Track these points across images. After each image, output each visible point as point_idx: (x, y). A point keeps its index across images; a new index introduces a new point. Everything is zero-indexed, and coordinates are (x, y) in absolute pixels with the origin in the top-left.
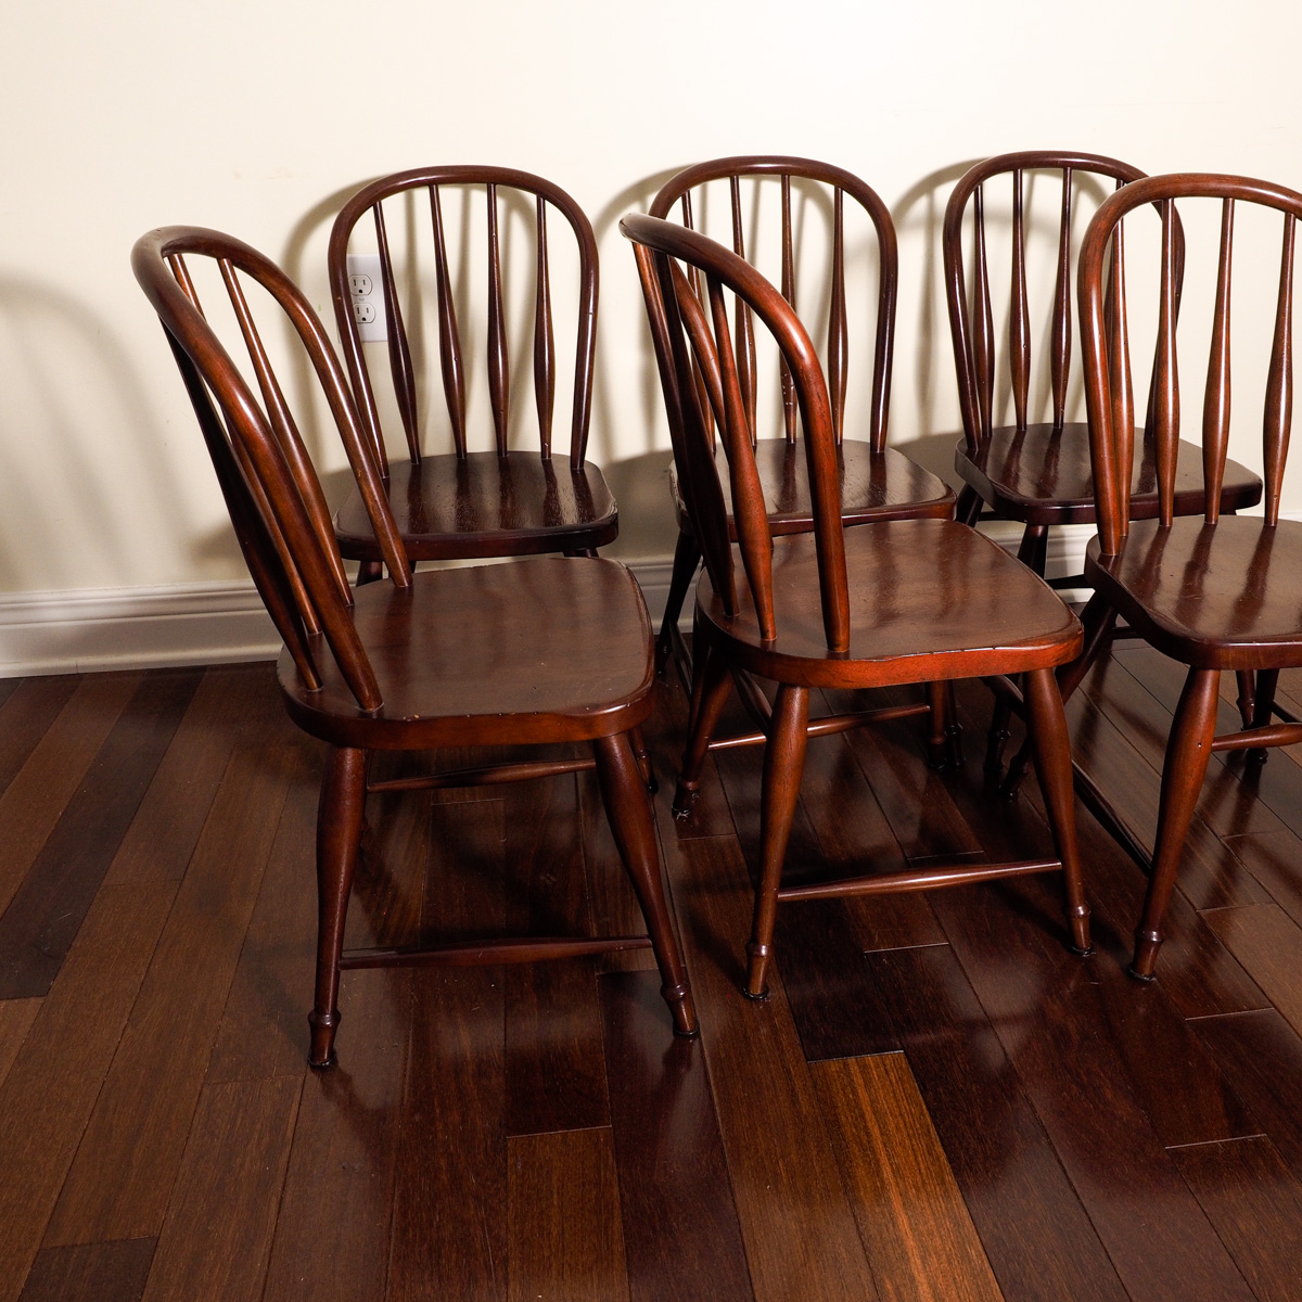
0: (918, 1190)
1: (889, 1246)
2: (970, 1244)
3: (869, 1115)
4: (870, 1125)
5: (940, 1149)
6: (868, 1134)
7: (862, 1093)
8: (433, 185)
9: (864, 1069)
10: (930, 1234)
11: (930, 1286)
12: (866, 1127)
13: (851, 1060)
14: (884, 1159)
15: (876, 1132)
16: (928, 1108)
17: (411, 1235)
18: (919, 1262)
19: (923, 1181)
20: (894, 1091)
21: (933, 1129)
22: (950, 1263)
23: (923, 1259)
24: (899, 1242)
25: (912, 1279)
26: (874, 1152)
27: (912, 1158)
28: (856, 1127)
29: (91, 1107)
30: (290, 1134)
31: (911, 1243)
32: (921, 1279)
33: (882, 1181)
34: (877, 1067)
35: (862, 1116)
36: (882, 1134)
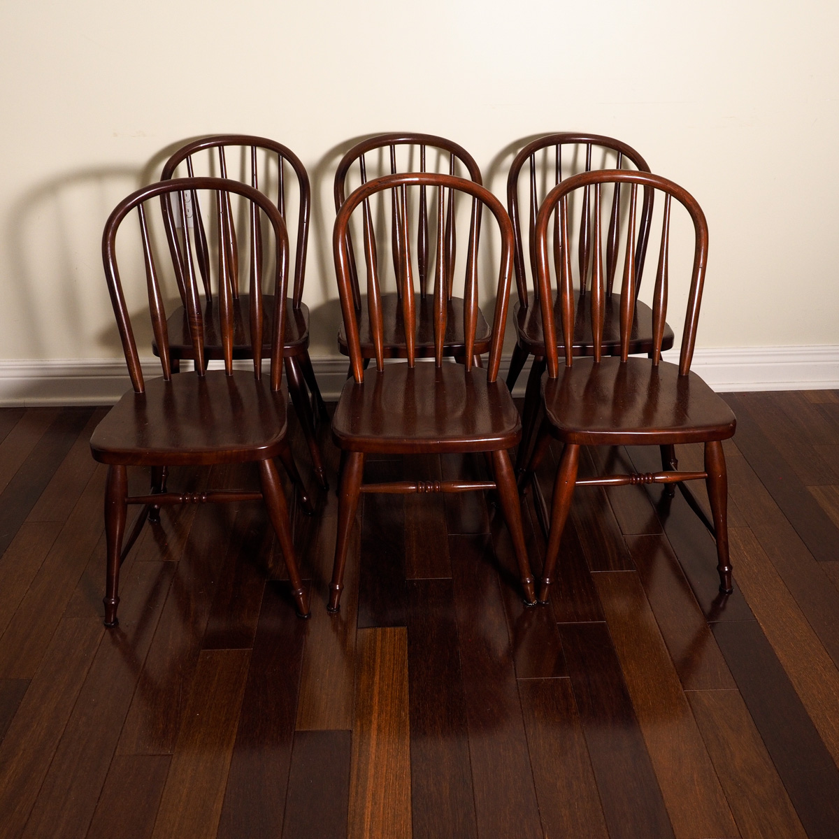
0: (388, 687)
1: (365, 708)
2: (404, 710)
3: (378, 654)
4: (376, 658)
5: (406, 671)
6: (374, 661)
7: (379, 644)
8: (221, 146)
9: (384, 633)
10: (387, 705)
11: (378, 725)
12: (374, 658)
13: (379, 629)
14: (377, 673)
15: (378, 661)
16: (408, 653)
18: (376, 715)
19: (392, 684)
20: (394, 644)
21: (407, 662)
22: (391, 717)
23: (379, 715)
24: (371, 707)
25: (371, 722)
26: (374, 669)
27: (391, 673)
28: (369, 658)
29: (8, 623)
30: (99, 641)
31: (376, 707)
32: (375, 722)
33: (373, 682)
34: (391, 633)
35: (375, 654)
36: (381, 662)
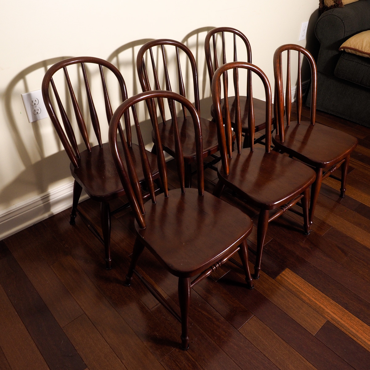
0: (314, 295)
1: (320, 309)
3: (294, 285)
7: (289, 281)
8: (64, 67)
9: (284, 275)
10: (323, 302)
11: (331, 312)
12: (295, 287)
13: (281, 274)
14: (304, 292)
15: (298, 287)
17: (242, 363)
18: (326, 309)
19: (314, 293)
20: (293, 277)
22: (331, 306)
26: (301, 292)
27: (308, 289)
31: (322, 306)
32: (329, 311)
34: (286, 273)
